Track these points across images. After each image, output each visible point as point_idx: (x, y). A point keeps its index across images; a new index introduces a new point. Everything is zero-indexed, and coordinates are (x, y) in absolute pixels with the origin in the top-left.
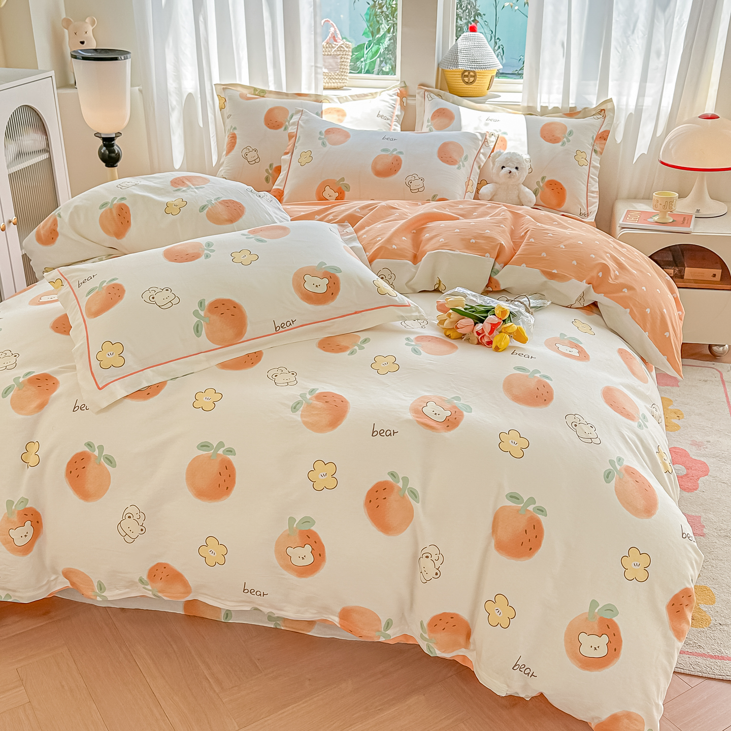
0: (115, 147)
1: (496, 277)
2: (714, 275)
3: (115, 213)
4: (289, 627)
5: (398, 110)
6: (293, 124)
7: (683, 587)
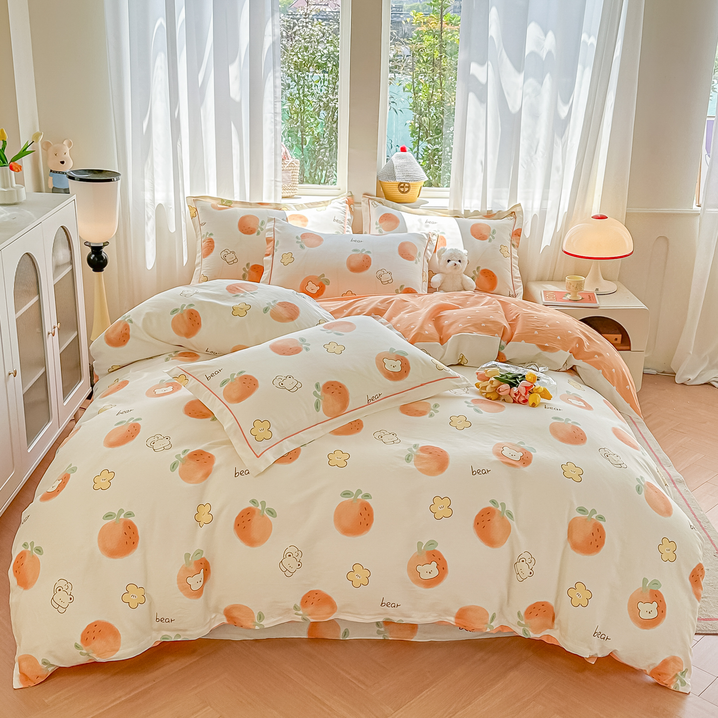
0: (103, 253)
1: (502, 351)
2: (616, 339)
3: (186, 317)
4: (395, 637)
5: (348, 215)
6: (269, 230)
7: (698, 563)
